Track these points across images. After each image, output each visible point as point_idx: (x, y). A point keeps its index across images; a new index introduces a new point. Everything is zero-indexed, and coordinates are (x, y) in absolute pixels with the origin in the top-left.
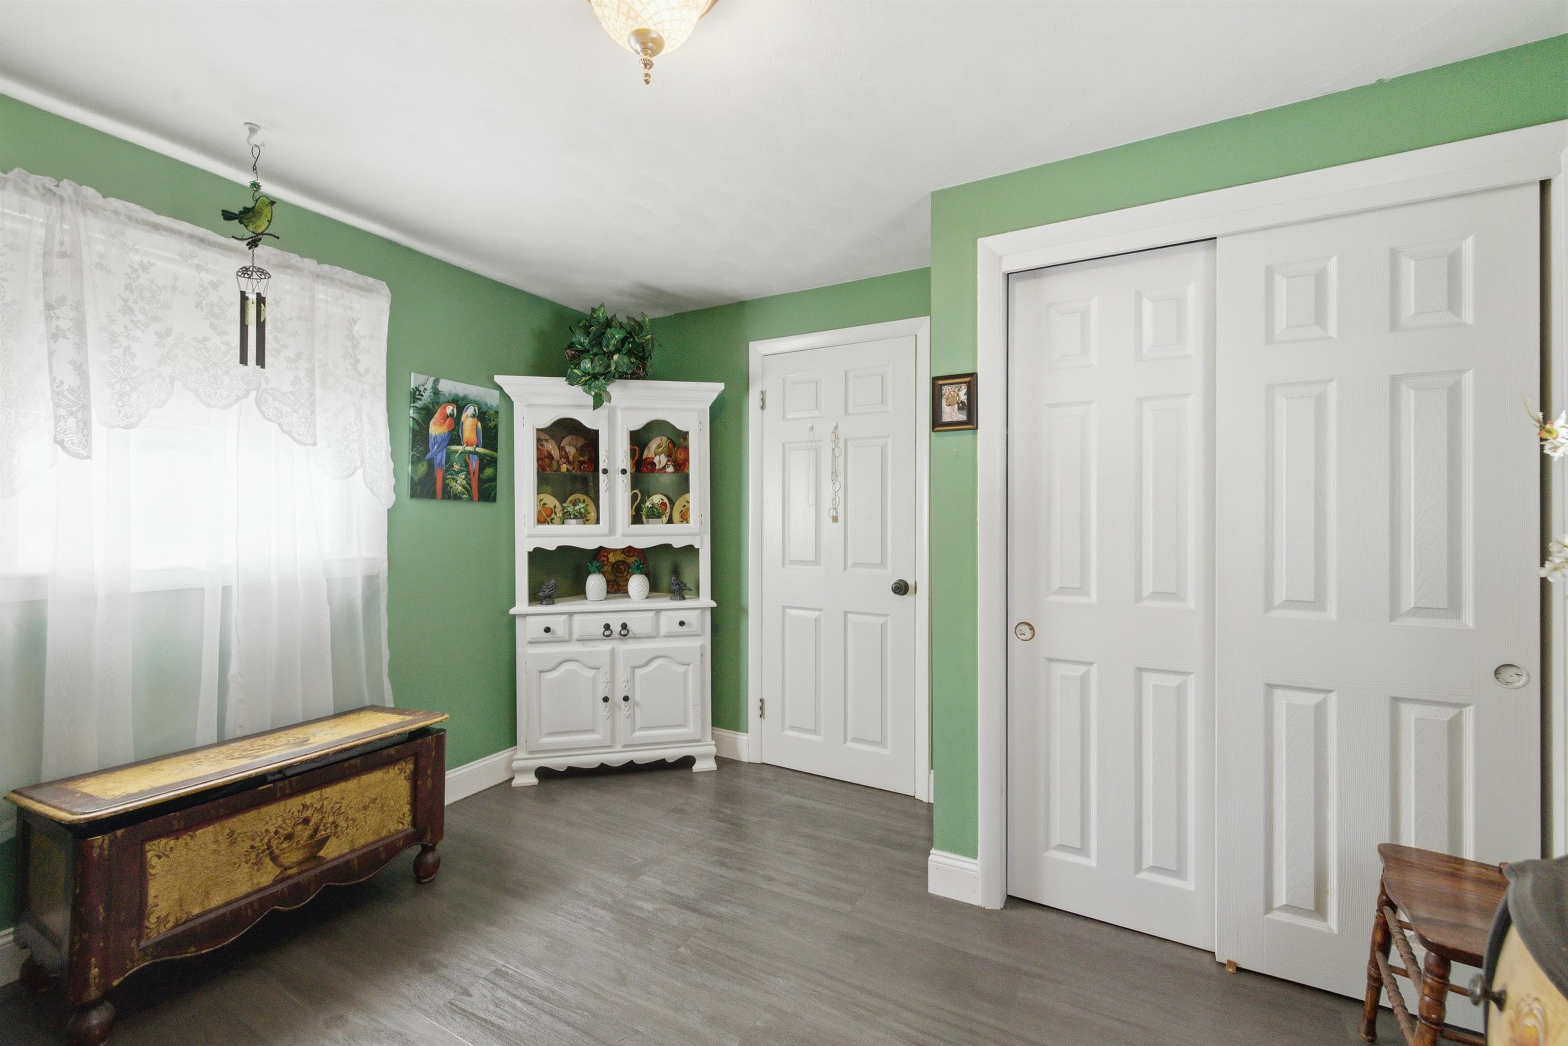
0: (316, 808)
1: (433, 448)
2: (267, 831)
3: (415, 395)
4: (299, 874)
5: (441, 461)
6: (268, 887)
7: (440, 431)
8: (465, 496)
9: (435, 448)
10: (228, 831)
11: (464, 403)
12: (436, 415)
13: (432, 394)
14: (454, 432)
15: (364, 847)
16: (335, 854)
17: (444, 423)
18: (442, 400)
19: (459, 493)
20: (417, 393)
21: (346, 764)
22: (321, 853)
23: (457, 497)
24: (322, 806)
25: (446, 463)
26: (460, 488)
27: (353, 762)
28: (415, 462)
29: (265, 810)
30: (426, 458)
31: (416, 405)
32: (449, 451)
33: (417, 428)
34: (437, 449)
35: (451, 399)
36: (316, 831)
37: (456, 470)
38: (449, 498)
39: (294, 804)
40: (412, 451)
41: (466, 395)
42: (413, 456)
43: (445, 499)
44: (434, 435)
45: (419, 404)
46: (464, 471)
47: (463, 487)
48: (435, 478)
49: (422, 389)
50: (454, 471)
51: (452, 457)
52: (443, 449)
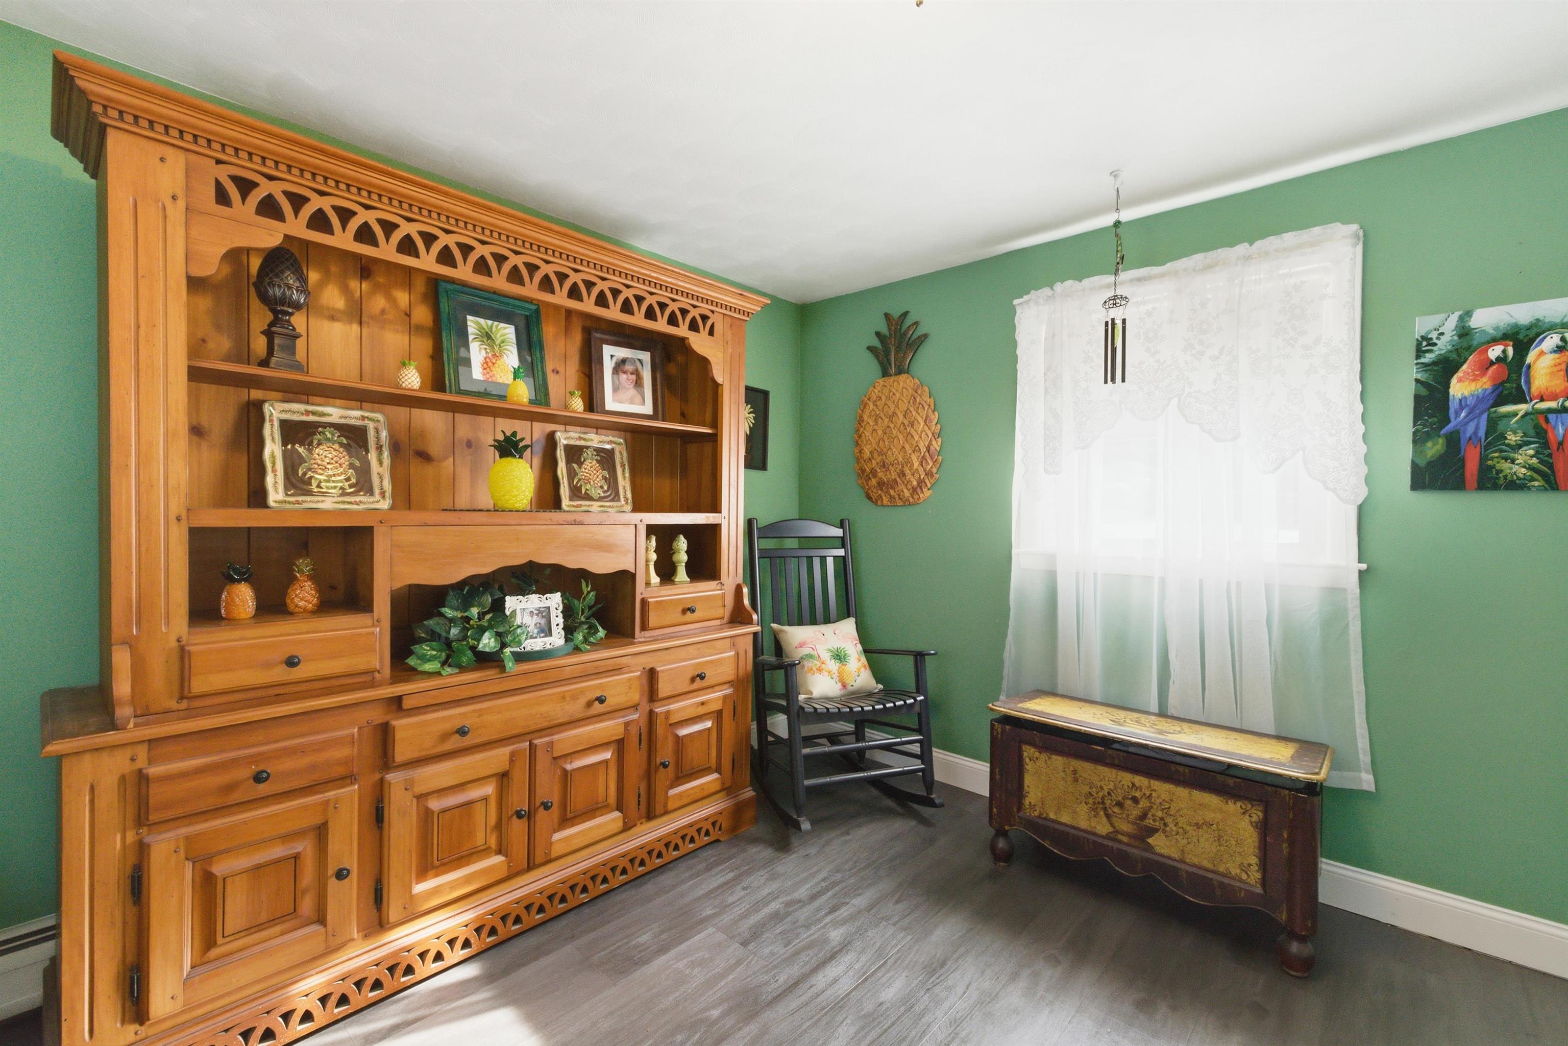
0: (1145, 794)
1: (1457, 414)
2: (1102, 788)
3: (1423, 345)
4: (1128, 845)
5: (1475, 433)
6: (1103, 837)
7: (1473, 389)
8: (1536, 484)
9: (1463, 415)
10: (1072, 769)
11: (1532, 333)
12: (1465, 367)
13: (1456, 338)
14: (1507, 385)
15: (1195, 866)
16: (1165, 851)
17: (1483, 374)
18: (1477, 339)
19: (1519, 478)
20: (1424, 343)
21: (1173, 767)
22: (1150, 840)
23: (1514, 485)
24: (1151, 795)
25: (1487, 434)
26: (1523, 470)
27: (1181, 769)
28: (1418, 440)
29: (1100, 768)
30: (1444, 431)
31: (1423, 360)
32: (1492, 415)
33: (1424, 392)
34: (1466, 416)
35: (1499, 334)
36: (1144, 816)
37: (1513, 443)
38: (1495, 487)
39: (1127, 778)
40: (1414, 426)
41: (1538, 320)
42: (1415, 433)
43: (1487, 489)
44: (1459, 396)
45: (1428, 358)
46: (1530, 443)
47: (1531, 468)
48: (1463, 460)
49: (1434, 335)
50: (1508, 445)
51: (1501, 426)
52: (1482, 413)
